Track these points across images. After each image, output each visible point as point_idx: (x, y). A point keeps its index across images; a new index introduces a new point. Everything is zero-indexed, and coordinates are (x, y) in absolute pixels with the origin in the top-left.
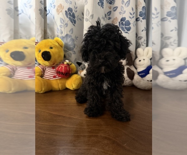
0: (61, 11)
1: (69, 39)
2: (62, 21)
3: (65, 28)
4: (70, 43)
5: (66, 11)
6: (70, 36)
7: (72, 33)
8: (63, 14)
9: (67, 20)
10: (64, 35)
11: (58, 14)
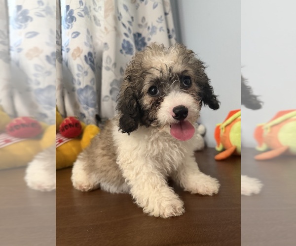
0: (79, 56)
1: (90, 92)
2: (80, 68)
3: (84, 78)
4: (91, 97)
5: (85, 56)
6: (91, 88)
7: (94, 85)
8: (81, 59)
9: (87, 67)
10: (82, 86)
11: (75, 59)
